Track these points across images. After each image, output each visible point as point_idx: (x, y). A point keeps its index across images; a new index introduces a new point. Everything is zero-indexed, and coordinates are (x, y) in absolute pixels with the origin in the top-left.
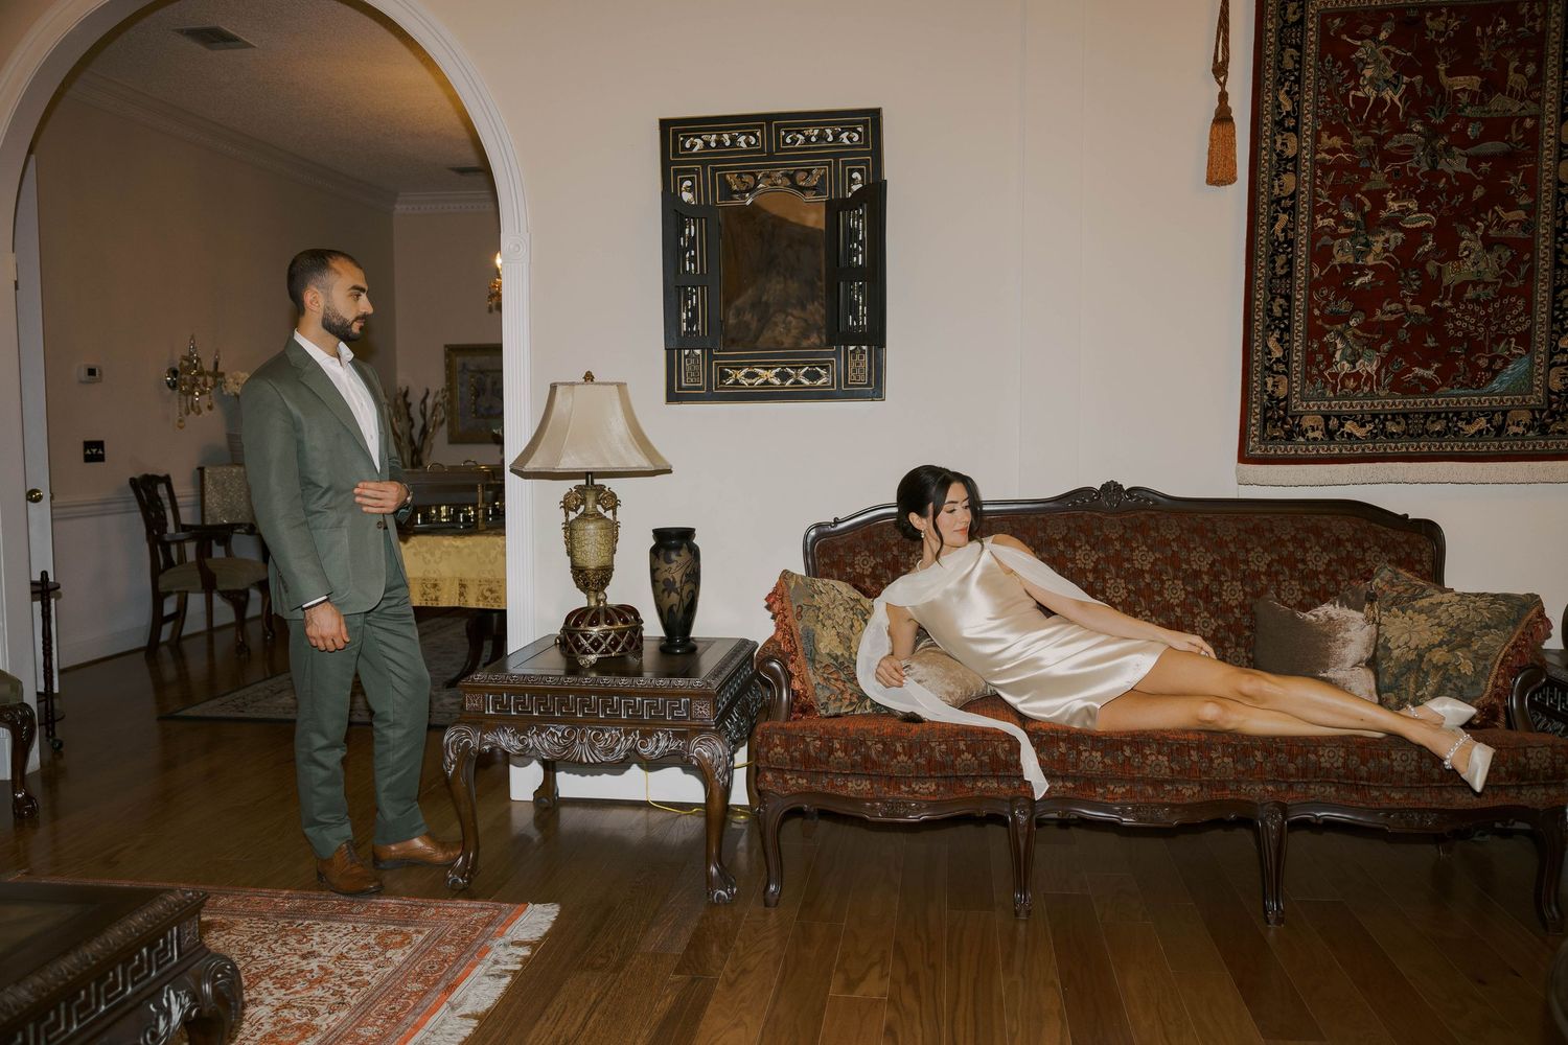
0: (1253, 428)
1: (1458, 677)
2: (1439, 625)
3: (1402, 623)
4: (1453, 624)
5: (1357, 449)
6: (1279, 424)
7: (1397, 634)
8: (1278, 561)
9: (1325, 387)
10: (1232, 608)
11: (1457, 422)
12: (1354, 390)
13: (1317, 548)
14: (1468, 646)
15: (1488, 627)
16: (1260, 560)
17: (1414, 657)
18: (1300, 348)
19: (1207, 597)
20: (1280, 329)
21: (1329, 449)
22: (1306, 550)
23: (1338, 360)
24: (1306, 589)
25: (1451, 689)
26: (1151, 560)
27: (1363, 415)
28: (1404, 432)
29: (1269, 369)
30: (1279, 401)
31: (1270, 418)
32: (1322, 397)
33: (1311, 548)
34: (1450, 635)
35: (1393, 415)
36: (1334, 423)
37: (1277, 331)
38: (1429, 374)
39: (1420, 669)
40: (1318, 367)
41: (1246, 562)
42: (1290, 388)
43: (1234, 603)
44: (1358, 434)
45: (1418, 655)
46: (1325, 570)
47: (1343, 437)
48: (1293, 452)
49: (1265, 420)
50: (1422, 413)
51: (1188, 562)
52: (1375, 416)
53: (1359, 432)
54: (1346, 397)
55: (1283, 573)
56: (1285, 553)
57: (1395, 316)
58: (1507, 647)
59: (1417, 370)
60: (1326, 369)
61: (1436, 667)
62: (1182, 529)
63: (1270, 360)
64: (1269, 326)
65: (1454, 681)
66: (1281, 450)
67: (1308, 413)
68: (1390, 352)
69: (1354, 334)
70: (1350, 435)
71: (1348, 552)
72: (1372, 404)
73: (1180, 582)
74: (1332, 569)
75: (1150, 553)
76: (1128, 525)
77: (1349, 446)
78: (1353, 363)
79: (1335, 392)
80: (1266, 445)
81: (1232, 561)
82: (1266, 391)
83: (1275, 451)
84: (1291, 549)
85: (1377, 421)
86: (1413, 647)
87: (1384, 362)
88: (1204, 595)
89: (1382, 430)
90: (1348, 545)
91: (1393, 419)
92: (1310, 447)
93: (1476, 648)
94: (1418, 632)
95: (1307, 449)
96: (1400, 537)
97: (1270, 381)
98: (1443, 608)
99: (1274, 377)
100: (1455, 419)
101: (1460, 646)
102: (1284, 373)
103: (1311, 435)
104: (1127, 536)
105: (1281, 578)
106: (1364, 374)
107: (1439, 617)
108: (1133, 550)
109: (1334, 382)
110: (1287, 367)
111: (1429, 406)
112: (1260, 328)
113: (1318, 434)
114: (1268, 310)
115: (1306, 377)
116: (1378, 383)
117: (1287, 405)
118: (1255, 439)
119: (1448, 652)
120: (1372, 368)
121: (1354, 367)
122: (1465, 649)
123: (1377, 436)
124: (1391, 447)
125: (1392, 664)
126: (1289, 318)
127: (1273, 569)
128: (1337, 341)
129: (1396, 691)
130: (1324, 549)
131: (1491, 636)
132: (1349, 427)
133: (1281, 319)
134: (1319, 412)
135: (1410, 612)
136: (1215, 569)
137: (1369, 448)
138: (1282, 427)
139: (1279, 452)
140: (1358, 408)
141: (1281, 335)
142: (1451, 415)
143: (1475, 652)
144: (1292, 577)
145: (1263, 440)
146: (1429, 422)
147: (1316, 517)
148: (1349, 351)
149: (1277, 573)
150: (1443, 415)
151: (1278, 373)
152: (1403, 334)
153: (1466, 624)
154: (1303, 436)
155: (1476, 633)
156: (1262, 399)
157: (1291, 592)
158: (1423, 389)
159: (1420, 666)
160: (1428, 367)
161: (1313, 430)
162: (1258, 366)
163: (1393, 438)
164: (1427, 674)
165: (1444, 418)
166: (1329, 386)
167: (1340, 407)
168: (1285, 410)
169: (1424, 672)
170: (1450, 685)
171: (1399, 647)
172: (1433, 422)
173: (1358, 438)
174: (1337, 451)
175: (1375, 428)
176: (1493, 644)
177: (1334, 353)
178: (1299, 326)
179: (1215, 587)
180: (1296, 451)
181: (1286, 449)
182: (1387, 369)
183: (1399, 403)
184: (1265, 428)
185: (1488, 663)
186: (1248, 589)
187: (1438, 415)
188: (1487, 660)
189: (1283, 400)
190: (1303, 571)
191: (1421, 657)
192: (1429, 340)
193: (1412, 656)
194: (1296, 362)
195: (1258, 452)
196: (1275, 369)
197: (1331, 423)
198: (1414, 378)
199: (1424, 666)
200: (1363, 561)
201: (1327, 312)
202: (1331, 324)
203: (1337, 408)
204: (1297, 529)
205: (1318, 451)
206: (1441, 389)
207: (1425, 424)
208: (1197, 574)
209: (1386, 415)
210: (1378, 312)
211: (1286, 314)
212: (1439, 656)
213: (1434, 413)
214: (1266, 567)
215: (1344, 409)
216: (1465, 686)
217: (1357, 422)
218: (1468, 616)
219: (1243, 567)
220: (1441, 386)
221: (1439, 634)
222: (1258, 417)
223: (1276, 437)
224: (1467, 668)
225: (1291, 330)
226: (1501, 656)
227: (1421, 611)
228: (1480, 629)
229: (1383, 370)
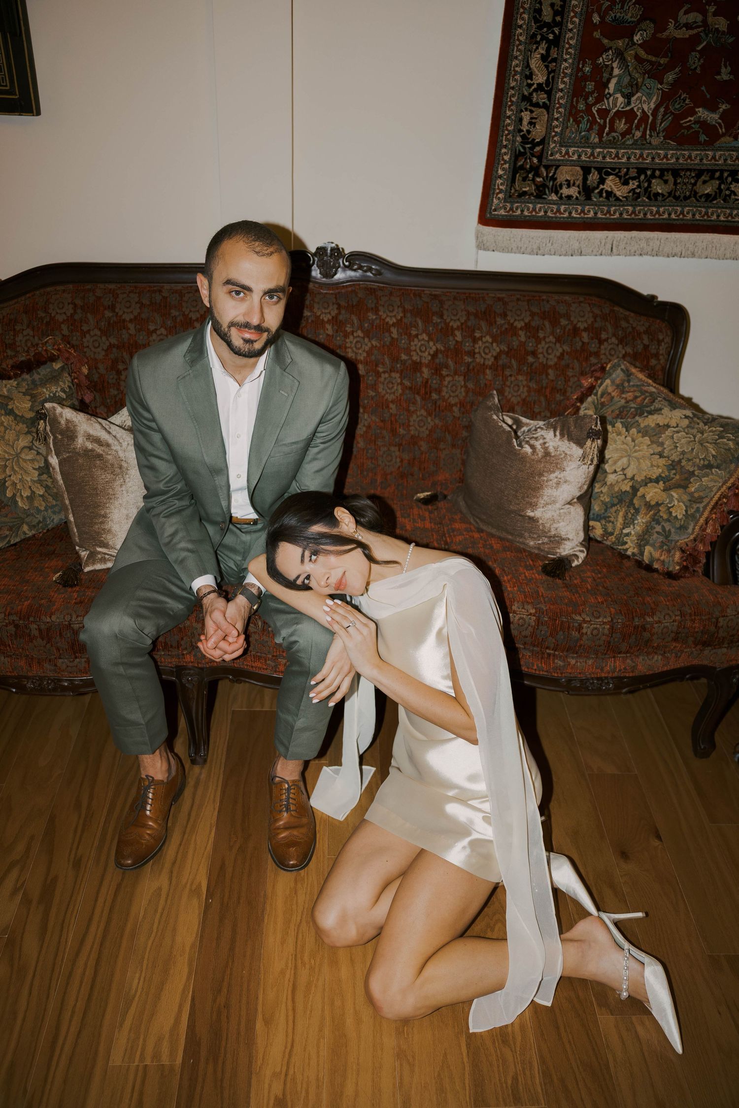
0: (499, 181)
1: (668, 520)
2: (661, 455)
3: (623, 443)
4: (675, 457)
5: (615, 212)
6: (530, 176)
7: (616, 456)
8: (507, 354)
9: (591, 128)
10: (451, 406)
11: (731, 183)
12: (623, 135)
13: (551, 337)
14: (685, 487)
15: (710, 466)
16: (487, 351)
17: (628, 489)
18: (568, 71)
19: (426, 393)
20: (548, 41)
21: (583, 211)
22: (538, 341)
23: (611, 91)
24: (533, 385)
25: (658, 533)
26: (367, 348)
27: (628, 169)
28: (670, 194)
29: (527, 99)
30: (534, 144)
31: (522, 167)
32: (585, 142)
33: (544, 338)
34: (669, 470)
35: (662, 171)
36: (594, 177)
37: (544, 45)
38: (713, 117)
39: (631, 503)
40: (586, 99)
41: (472, 354)
42: (549, 128)
43: (453, 401)
44: (618, 194)
45: (633, 487)
46: (556, 364)
47: (601, 196)
48: (542, 213)
49: (515, 170)
50: (695, 170)
51: (408, 351)
52: (641, 171)
53: (620, 191)
54: (613, 144)
55: (510, 367)
56: (515, 344)
57: (691, 32)
58: (724, 487)
59: (702, 113)
60: (595, 104)
61: (649, 506)
62: (404, 311)
63: (530, 86)
64: (534, 36)
65: (663, 523)
66: (528, 209)
67: (565, 163)
68: (675, 84)
69: (637, 57)
70: (610, 194)
71: (583, 343)
72: (641, 156)
73: (398, 375)
74: (563, 363)
75: (366, 340)
76: (343, 303)
77: (606, 208)
78: (628, 97)
79: (600, 134)
80: (512, 203)
81: (457, 352)
82: (520, 131)
83: (522, 211)
84: (523, 339)
85: (642, 177)
86: (629, 475)
87: (666, 98)
88: (423, 391)
89: (646, 190)
90: (585, 335)
91: (661, 177)
92: (562, 208)
93: (693, 489)
94: (638, 459)
95: (558, 211)
96: (640, 324)
97: (526, 117)
98: (669, 432)
99: (532, 112)
100: (730, 179)
101: (677, 486)
102: (545, 106)
103: (565, 191)
104: (341, 317)
105: (508, 372)
106: (638, 113)
107: (662, 444)
108: (346, 336)
109: (602, 122)
110: (549, 99)
111: (705, 161)
112: (522, 38)
113: (573, 191)
114: (535, 11)
115: (570, 113)
116: (653, 128)
117: (543, 149)
118: (500, 196)
119: (664, 491)
120: (648, 106)
121: (629, 103)
122: (681, 491)
123: (639, 197)
124: (652, 212)
125: (605, 489)
126: (560, 25)
127: (500, 362)
128: (615, 65)
129: (603, 522)
130: (558, 340)
131: (711, 476)
132: (611, 183)
133: (549, 26)
134: (578, 163)
135: (634, 431)
136: (437, 361)
137: (627, 212)
138: (533, 180)
139: (526, 213)
140: (624, 160)
141: (548, 50)
142: (726, 174)
143: (691, 494)
144: (519, 371)
145: (509, 197)
146: (700, 183)
147: (556, 297)
148: (626, 80)
149: (504, 367)
150: (717, 174)
151: (537, 105)
152: (695, 61)
153: (689, 460)
154: (557, 193)
155: (696, 473)
156: (514, 141)
157: (516, 389)
158: (703, 138)
159: (631, 500)
160: (713, 109)
161: (569, 186)
162: (513, 95)
163: (656, 200)
164: (637, 511)
165: (718, 179)
166: (596, 127)
167: (604, 158)
168: (540, 158)
169: (635, 508)
170: (658, 528)
171: (615, 472)
172: (705, 182)
173: (617, 199)
174: (591, 214)
175: (639, 186)
176: (711, 484)
177: (609, 81)
178: (571, 39)
179: (434, 383)
180: (546, 212)
181: (534, 209)
182: (667, 108)
183: (672, 156)
184: (513, 180)
185: (701, 506)
186: (470, 385)
187: (712, 173)
188: (701, 503)
189: (538, 144)
190: (532, 364)
191: (635, 490)
192: (723, 70)
193: (626, 487)
194: (561, 90)
195: (502, 212)
196: (534, 100)
197: (590, 177)
198: (696, 122)
199: (636, 501)
200: (597, 354)
201: (608, 19)
202: (611, 39)
203: (600, 159)
204: (533, 315)
205: (570, 213)
206: (722, 139)
207: (695, 184)
208: (416, 367)
209: (654, 170)
210: (671, 26)
211: (558, 19)
212: (653, 493)
213: (708, 171)
214: (492, 360)
215: (608, 160)
216: (673, 530)
217: (620, 177)
218: (693, 449)
219: (468, 359)
220: (724, 135)
221: (658, 467)
222: (507, 166)
223: (525, 193)
224: (679, 512)
225: (562, 43)
226: (716, 498)
227: (645, 432)
228: (701, 468)
229: (662, 110)
